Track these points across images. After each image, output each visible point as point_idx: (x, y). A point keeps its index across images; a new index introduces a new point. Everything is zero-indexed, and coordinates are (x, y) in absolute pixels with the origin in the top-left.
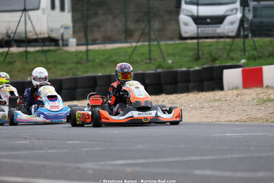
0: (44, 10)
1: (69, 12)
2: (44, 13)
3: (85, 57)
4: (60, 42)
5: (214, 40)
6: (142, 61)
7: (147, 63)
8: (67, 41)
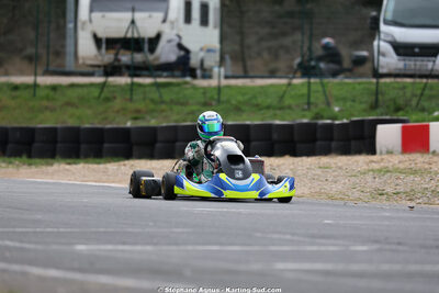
0: (172, 23)
1: (215, 27)
2: (173, 28)
3: (216, 97)
4: (199, 72)
5: (409, 80)
6: (298, 106)
7: (304, 110)
8: (211, 70)
